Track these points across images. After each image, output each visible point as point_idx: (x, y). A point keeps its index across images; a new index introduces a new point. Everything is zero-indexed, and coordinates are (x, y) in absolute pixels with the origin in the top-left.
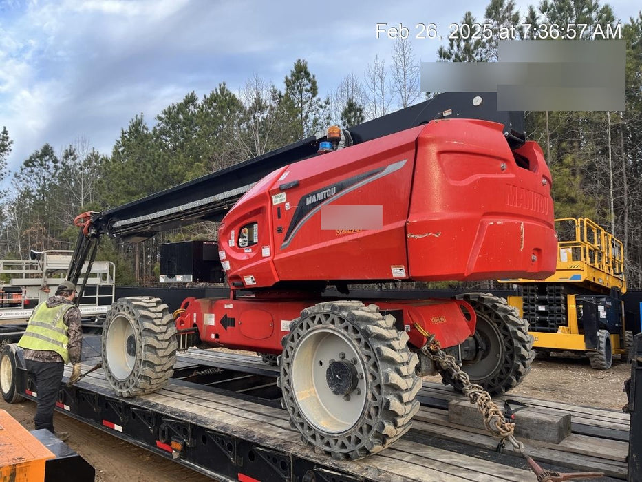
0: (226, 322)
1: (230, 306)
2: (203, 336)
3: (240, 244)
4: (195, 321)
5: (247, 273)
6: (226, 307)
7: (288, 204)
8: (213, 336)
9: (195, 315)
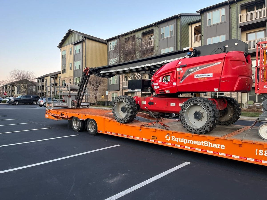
0: (150, 103)
1: (152, 99)
2: (142, 107)
3: (163, 81)
4: (138, 103)
5: (167, 89)
6: (150, 99)
7: (182, 71)
8: (145, 107)
9: (138, 101)
